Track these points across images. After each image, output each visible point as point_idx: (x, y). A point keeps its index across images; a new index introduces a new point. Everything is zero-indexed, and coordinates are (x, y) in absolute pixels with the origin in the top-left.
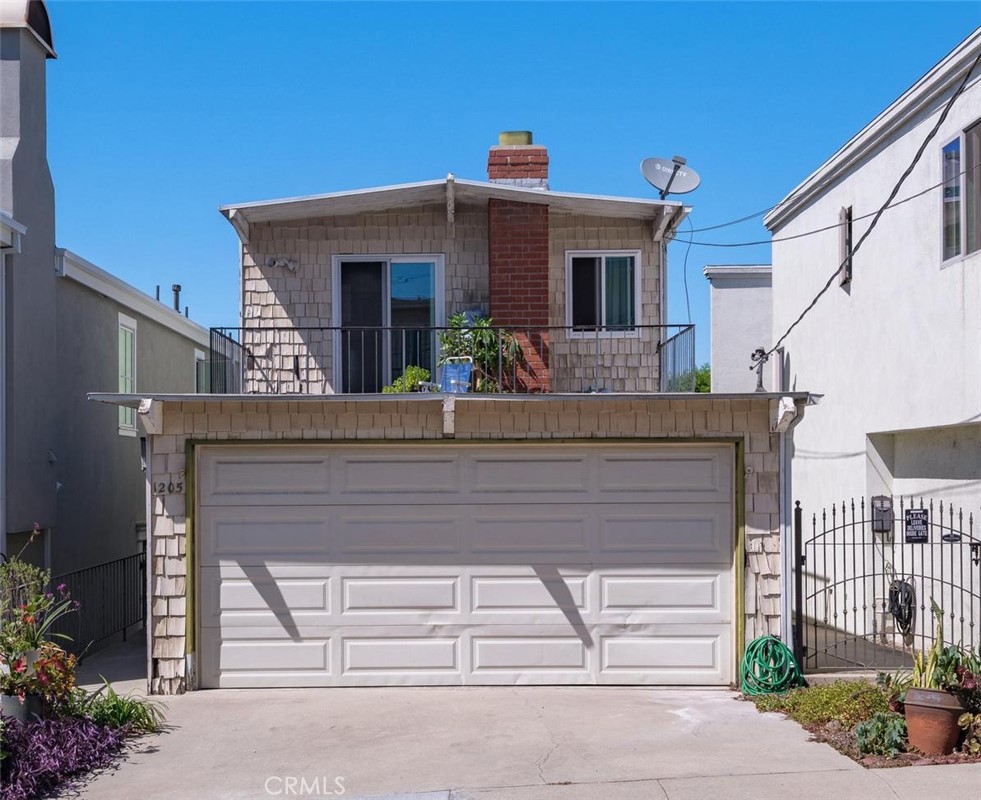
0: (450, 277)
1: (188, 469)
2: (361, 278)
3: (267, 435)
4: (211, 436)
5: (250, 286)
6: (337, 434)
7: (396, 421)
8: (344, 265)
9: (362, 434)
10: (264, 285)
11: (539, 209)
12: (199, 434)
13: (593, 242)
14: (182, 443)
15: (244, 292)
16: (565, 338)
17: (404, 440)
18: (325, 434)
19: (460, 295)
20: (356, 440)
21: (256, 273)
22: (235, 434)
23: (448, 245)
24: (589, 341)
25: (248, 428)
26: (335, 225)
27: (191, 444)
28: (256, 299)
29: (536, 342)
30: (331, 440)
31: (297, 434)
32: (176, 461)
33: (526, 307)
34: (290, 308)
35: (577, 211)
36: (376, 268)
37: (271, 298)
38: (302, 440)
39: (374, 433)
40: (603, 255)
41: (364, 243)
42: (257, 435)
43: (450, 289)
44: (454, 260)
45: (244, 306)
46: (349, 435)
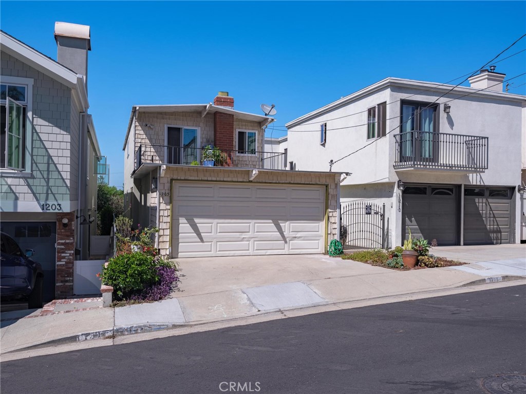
0: (202, 134)
1: (171, 189)
2: (174, 133)
3: (196, 178)
4: (179, 178)
5: (137, 132)
6: (218, 179)
7: (235, 176)
8: (169, 128)
9: (225, 179)
10: (142, 132)
11: (231, 116)
12: (175, 177)
13: (244, 127)
14: (169, 180)
15: (135, 134)
16: (236, 155)
17: (238, 182)
18: (214, 179)
19: (205, 140)
20: (224, 181)
21: (139, 128)
22: (186, 178)
23: (201, 124)
24: (242, 156)
25: (191, 176)
26: (166, 115)
27: (172, 180)
28: (139, 136)
29: (230, 156)
30: (216, 181)
31: (206, 179)
32: (167, 186)
33: (227, 145)
34: (150, 140)
35: (240, 118)
36: (179, 130)
37: (144, 136)
38: (207, 181)
39: (229, 179)
40: (247, 131)
41: (175, 122)
42: (193, 178)
43: (202, 138)
44: (203, 129)
45: (135, 138)
46: (222, 179)
